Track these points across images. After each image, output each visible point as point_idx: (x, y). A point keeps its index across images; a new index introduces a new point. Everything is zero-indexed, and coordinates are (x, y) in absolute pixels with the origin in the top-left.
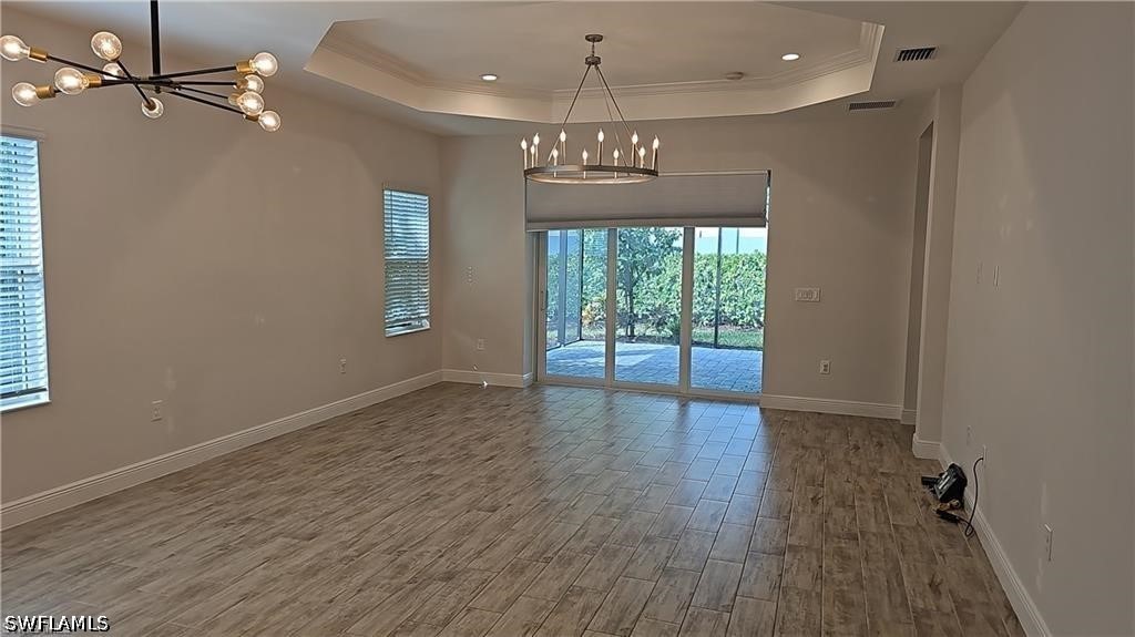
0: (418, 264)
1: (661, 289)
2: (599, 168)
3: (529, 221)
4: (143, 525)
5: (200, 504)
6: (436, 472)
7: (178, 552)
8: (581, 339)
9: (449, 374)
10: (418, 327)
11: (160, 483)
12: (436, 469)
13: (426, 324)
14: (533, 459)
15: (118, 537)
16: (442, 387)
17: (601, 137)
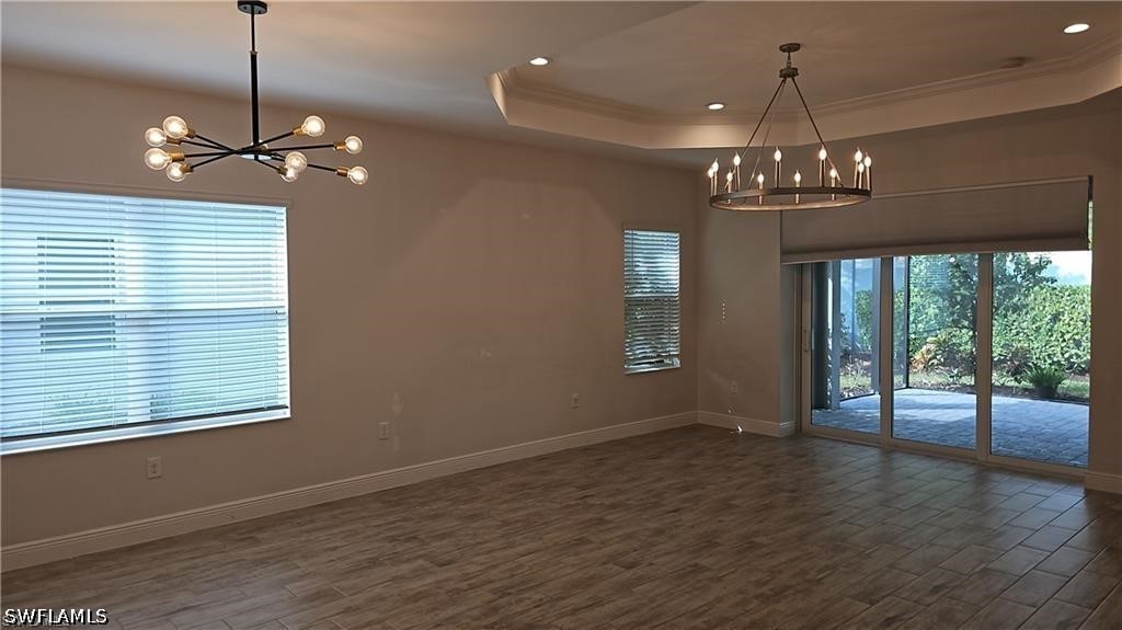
0: (670, 300)
1: (1038, 328)
2: (778, 191)
3: (785, 252)
4: (336, 531)
5: (391, 518)
6: (609, 517)
7: (338, 558)
8: (908, 387)
9: (703, 416)
10: (669, 364)
11: (378, 496)
12: (610, 514)
13: (677, 362)
14: (720, 518)
15: (312, 537)
16: (694, 429)
17: (778, 156)
